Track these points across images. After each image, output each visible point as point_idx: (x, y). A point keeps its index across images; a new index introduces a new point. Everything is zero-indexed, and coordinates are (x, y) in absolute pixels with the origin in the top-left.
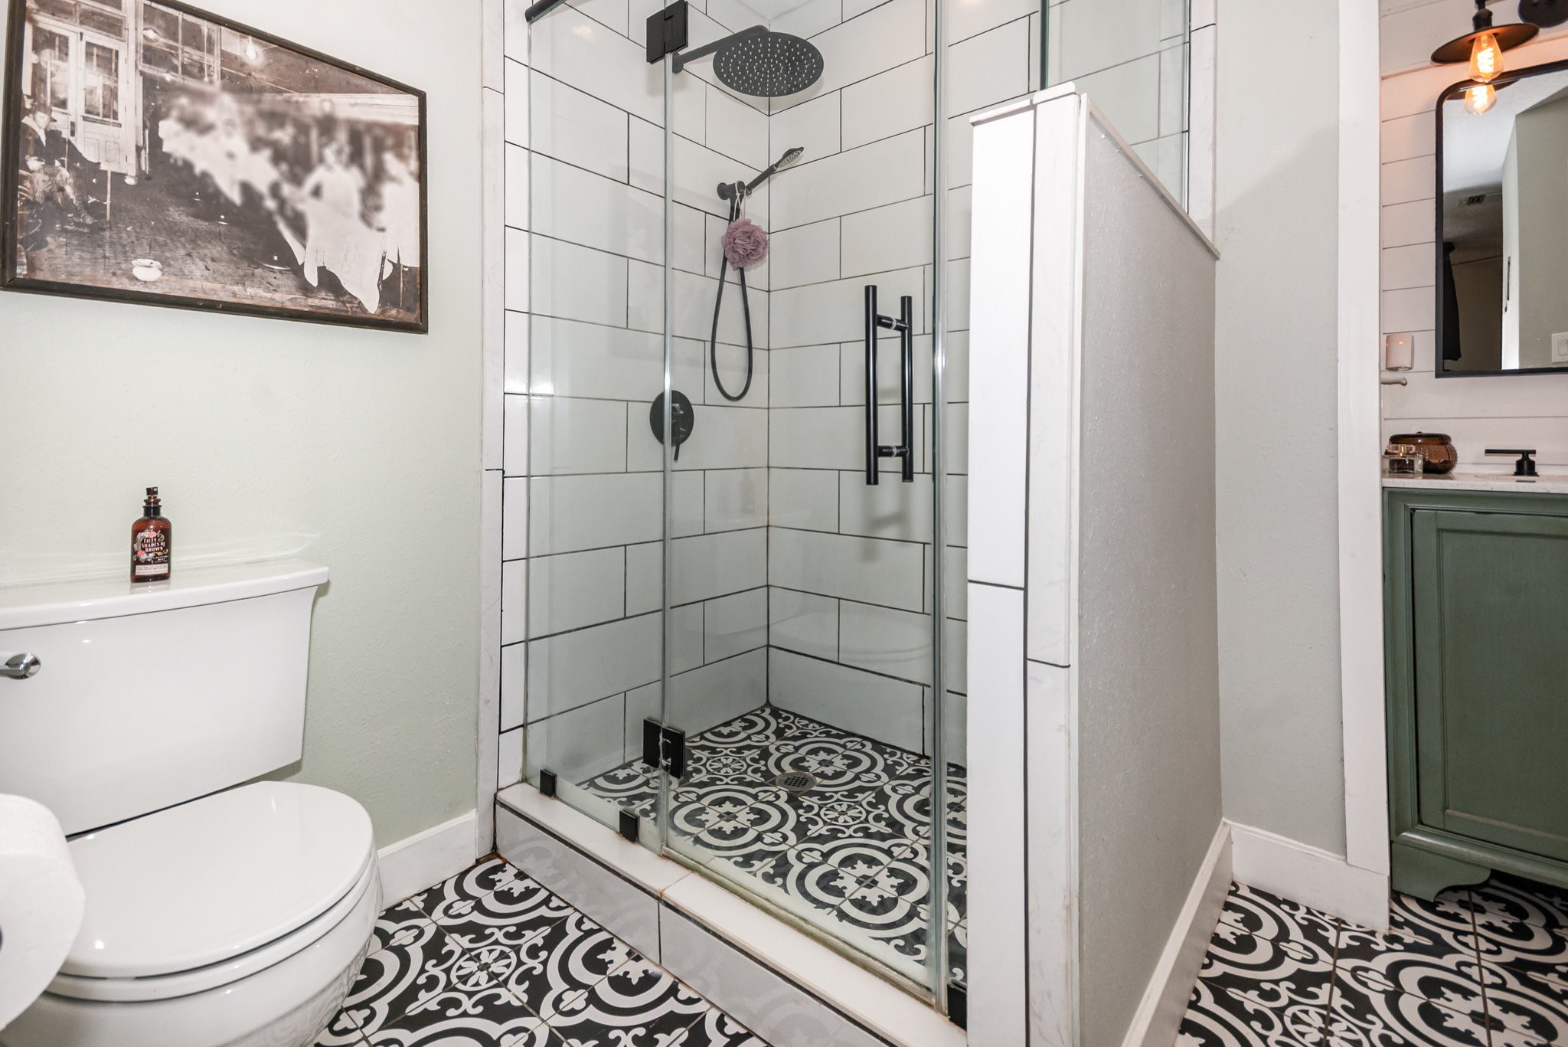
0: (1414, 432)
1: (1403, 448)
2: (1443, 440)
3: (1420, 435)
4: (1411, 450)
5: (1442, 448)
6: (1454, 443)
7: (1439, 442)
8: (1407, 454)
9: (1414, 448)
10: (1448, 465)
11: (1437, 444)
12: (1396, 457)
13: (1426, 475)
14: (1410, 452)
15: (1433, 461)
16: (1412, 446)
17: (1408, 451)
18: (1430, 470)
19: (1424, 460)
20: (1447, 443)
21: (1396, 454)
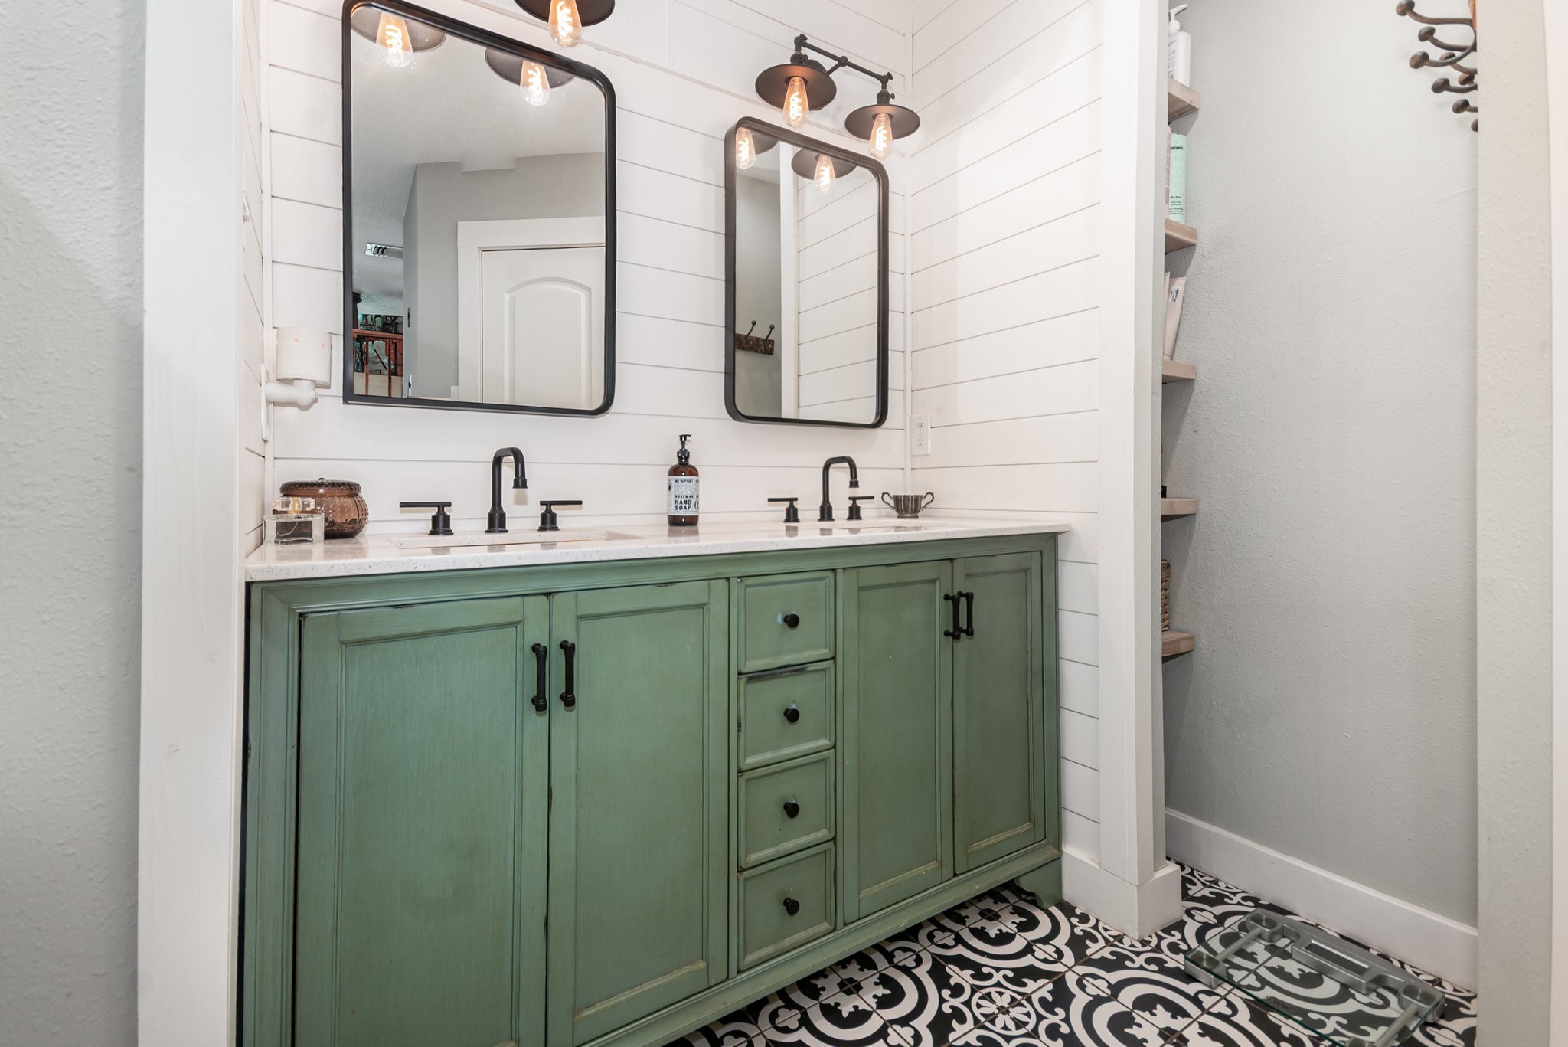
0: (315, 479)
1: (296, 503)
2: (350, 489)
3: (320, 484)
4: (309, 506)
5: (349, 500)
6: (364, 494)
7: (347, 492)
8: (302, 512)
9: (312, 502)
10: (357, 526)
11: (345, 496)
12: (284, 519)
13: (327, 541)
14: (308, 509)
15: (339, 521)
16: (310, 499)
17: (304, 508)
18: (333, 533)
19: (326, 520)
20: (357, 495)
21: (286, 512)
